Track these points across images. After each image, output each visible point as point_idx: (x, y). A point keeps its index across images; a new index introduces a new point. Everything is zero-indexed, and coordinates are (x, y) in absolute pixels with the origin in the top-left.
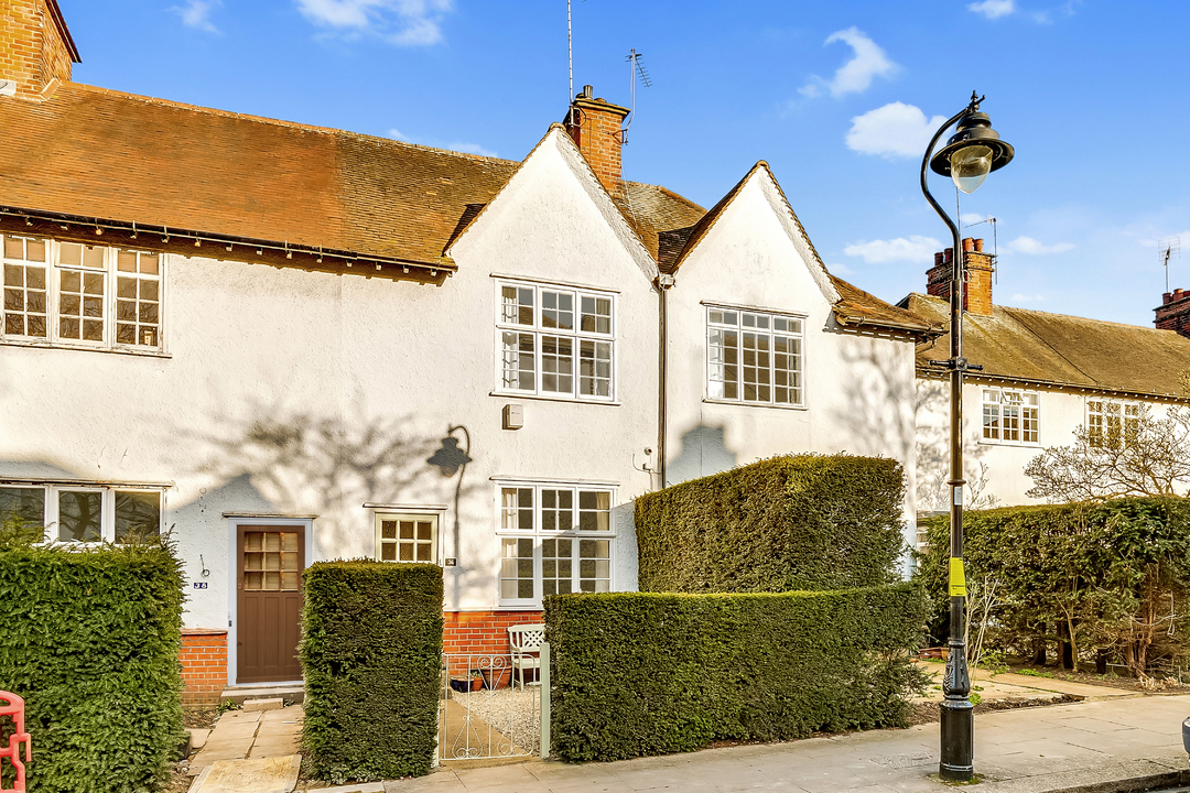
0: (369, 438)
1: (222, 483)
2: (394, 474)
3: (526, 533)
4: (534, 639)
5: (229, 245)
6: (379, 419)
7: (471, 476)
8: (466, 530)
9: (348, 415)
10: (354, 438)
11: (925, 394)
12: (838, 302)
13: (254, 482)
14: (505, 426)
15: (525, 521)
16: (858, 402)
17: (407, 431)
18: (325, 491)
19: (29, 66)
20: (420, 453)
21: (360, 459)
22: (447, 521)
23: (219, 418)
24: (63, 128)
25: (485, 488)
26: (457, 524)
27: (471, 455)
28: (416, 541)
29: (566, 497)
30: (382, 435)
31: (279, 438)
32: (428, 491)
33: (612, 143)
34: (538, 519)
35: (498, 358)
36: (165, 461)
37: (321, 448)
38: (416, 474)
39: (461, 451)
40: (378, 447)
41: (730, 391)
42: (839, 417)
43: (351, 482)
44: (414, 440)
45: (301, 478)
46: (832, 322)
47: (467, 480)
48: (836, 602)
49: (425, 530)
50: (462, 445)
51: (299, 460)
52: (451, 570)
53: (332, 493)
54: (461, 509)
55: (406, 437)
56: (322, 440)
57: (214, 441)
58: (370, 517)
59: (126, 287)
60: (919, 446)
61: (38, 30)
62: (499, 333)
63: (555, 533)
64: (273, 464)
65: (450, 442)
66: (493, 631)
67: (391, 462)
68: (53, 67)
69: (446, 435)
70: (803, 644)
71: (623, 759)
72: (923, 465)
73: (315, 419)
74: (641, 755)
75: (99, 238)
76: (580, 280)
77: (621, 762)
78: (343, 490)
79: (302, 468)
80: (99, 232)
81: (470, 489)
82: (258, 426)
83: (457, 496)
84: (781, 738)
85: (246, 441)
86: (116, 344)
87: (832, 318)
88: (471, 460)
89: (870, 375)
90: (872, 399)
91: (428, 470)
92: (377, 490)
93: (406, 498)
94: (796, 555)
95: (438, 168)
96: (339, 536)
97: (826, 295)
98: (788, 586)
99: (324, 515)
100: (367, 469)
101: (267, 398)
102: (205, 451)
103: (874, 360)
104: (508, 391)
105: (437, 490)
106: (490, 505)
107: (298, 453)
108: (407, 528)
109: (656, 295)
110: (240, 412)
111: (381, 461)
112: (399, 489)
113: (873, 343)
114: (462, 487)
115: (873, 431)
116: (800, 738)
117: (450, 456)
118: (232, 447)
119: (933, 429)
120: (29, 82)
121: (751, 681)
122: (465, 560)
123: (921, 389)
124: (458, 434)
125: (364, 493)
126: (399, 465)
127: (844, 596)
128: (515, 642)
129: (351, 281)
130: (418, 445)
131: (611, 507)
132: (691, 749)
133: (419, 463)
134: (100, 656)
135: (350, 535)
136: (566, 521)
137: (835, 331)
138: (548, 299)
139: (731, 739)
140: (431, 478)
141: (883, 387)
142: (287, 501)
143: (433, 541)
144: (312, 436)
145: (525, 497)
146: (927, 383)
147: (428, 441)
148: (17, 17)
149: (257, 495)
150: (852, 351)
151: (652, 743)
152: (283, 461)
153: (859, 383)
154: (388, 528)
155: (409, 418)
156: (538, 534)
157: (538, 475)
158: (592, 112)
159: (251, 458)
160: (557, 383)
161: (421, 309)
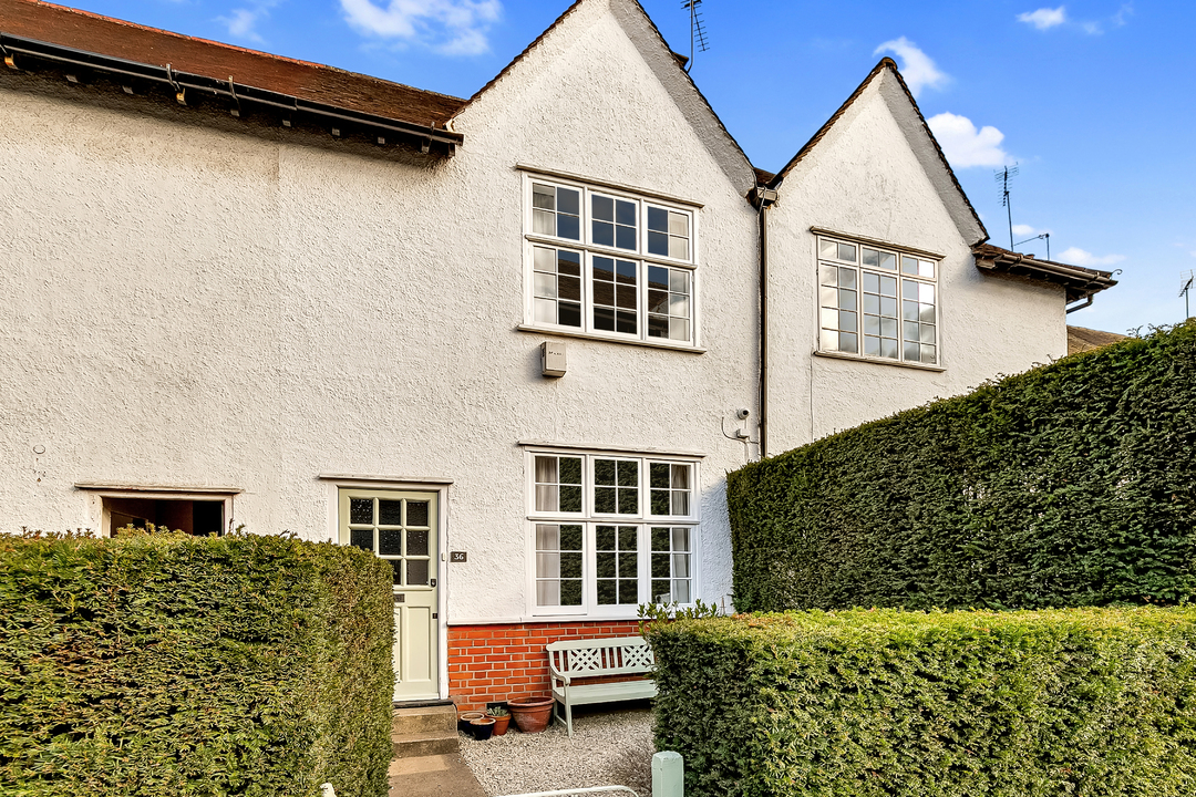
3: (571, 518)
4: (585, 659)
12: (980, 243)
22: (452, 499)
25: (509, 456)
28: (405, 528)
29: (629, 471)
34: (589, 499)
35: (526, 280)
44: (398, 386)
46: (971, 267)
49: (419, 512)
52: (460, 567)
58: (331, 493)
62: (529, 248)
63: (614, 518)
66: (526, 649)
97: (965, 233)
104: (542, 325)
106: (517, 479)
108: (390, 509)
109: (751, 216)
128: (557, 664)
131: (691, 485)
136: (629, 502)
138: (601, 206)
143: (430, 528)
145: (570, 469)
154: (360, 510)
156: (589, 519)
157: (588, 440)
160: (614, 318)
161: (408, 204)
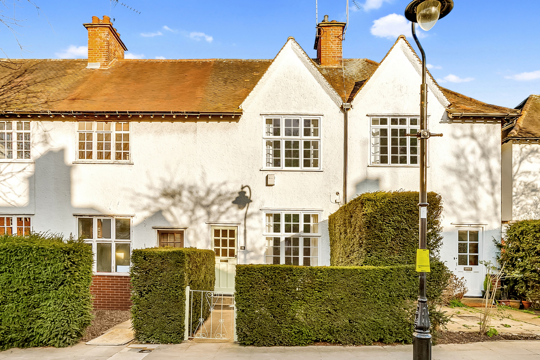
0: (208, 192)
1: (152, 214)
2: (218, 209)
3: (277, 235)
5: (163, 115)
6: (212, 185)
7: (252, 208)
8: (249, 233)
9: (199, 184)
10: (202, 194)
11: (526, 152)
12: (449, 106)
13: (163, 214)
14: (267, 185)
15: (277, 229)
16: (462, 161)
17: (224, 189)
18: (190, 217)
19: (104, 56)
20: (229, 199)
21: (204, 203)
22: (241, 229)
23: (150, 187)
24: (111, 77)
25: (258, 214)
26: (245, 231)
27: (252, 199)
28: (228, 238)
29: (296, 217)
30: (213, 191)
31: (172, 194)
32: (233, 216)
33: (337, 41)
34: (283, 228)
35: (263, 153)
36: (132, 206)
37: (189, 198)
38: (228, 208)
39: (247, 197)
40: (212, 197)
41: (384, 160)
42: (450, 170)
43: (201, 213)
44: (227, 193)
45: (181, 211)
46: (446, 117)
47: (250, 211)
48: (386, 273)
49: (232, 233)
50: (248, 194)
51: (180, 204)
52: (243, 251)
53: (193, 218)
54: (247, 224)
55: (223, 192)
56: (189, 195)
57: (149, 197)
58: (208, 228)
59: (118, 137)
60: (523, 183)
61: (107, 41)
62: (265, 141)
63: (291, 234)
64: (170, 206)
65: (242, 193)
67: (217, 204)
68: (114, 54)
69: (240, 190)
70: (365, 295)
71: (265, 346)
72: (525, 194)
73: (186, 186)
74: (275, 345)
75: (107, 119)
76: (303, 111)
77: (264, 347)
78: (198, 217)
79: (181, 207)
80: (107, 117)
81: (251, 214)
82: (165, 190)
83: (245, 218)
84: (354, 344)
85: (160, 197)
86: (115, 160)
87: (446, 115)
88: (251, 201)
89: (470, 145)
90: (471, 158)
91: (232, 206)
92: (211, 216)
93: (223, 219)
94: (370, 246)
95: (254, 68)
96: (196, 236)
97: (442, 103)
98: (365, 263)
99: (190, 228)
100: (207, 207)
101: (168, 179)
102: (146, 201)
103: (473, 137)
104: (268, 168)
105: (236, 215)
106: (260, 222)
107: (180, 201)
108: (224, 232)
109: (343, 114)
110: (158, 184)
111: (213, 203)
112: (220, 216)
113: (472, 127)
114: (248, 214)
115: (471, 177)
116: (365, 344)
117: (242, 200)
118: (155, 199)
119: (532, 173)
120: (104, 62)
121: (334, 312)
122: (249, 247)
123: (524, 150)
124: (246, 189)
125: (206, 217)
126: (220, 205)
127: (391, 269)
129: (201, 124)
130: (229, 195)
131: (319, 221)
132: (302, 344)
133: (229, 203)
134: (50, 284)
135: (201, 236)
136: (296, 229)
137: (447, 122)
138: (288, 122)
139: (325, 342)
140: (234, 210)
141: (479, 151)
142: (176, 221)
143: (235, 239)
144: (185, 193)
145: (277, 218)
146: (528, 146)
147: (233, 193)
148: (100, 38)
149: (164, 219)
150: (459, 133)
151: (281, 340)
152: (174, 205)
153: (463, 151)
154: (217, 233)
155: (225, 183)
156: (283, 235)
157: (282, 207)
158: (327, 28)
159: (162, 204)
160: (292, 163)
161: (229, 134)
